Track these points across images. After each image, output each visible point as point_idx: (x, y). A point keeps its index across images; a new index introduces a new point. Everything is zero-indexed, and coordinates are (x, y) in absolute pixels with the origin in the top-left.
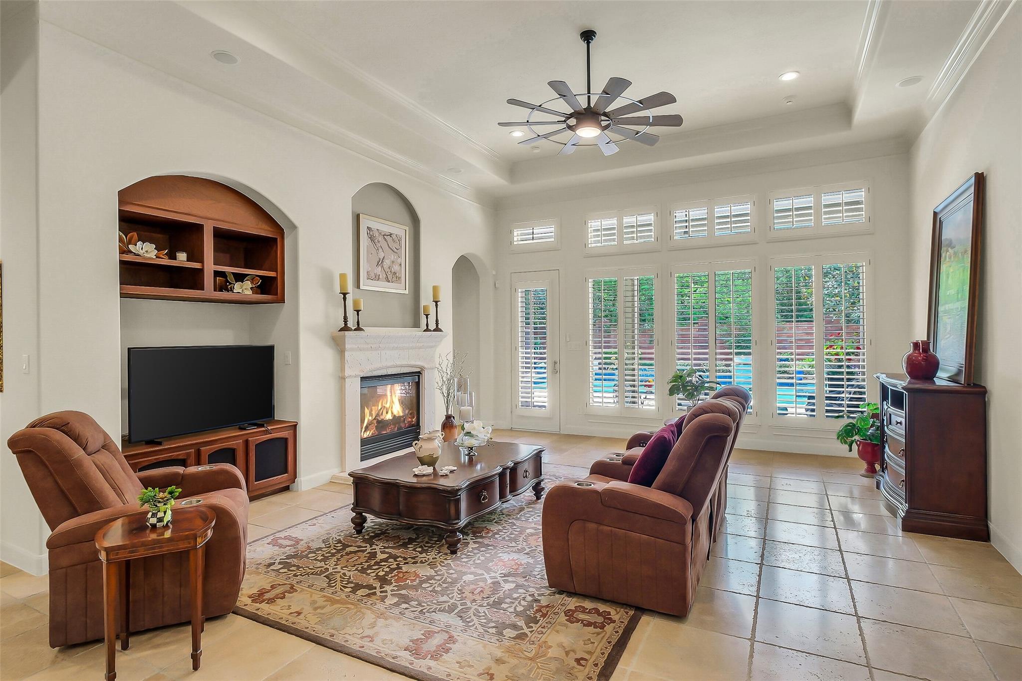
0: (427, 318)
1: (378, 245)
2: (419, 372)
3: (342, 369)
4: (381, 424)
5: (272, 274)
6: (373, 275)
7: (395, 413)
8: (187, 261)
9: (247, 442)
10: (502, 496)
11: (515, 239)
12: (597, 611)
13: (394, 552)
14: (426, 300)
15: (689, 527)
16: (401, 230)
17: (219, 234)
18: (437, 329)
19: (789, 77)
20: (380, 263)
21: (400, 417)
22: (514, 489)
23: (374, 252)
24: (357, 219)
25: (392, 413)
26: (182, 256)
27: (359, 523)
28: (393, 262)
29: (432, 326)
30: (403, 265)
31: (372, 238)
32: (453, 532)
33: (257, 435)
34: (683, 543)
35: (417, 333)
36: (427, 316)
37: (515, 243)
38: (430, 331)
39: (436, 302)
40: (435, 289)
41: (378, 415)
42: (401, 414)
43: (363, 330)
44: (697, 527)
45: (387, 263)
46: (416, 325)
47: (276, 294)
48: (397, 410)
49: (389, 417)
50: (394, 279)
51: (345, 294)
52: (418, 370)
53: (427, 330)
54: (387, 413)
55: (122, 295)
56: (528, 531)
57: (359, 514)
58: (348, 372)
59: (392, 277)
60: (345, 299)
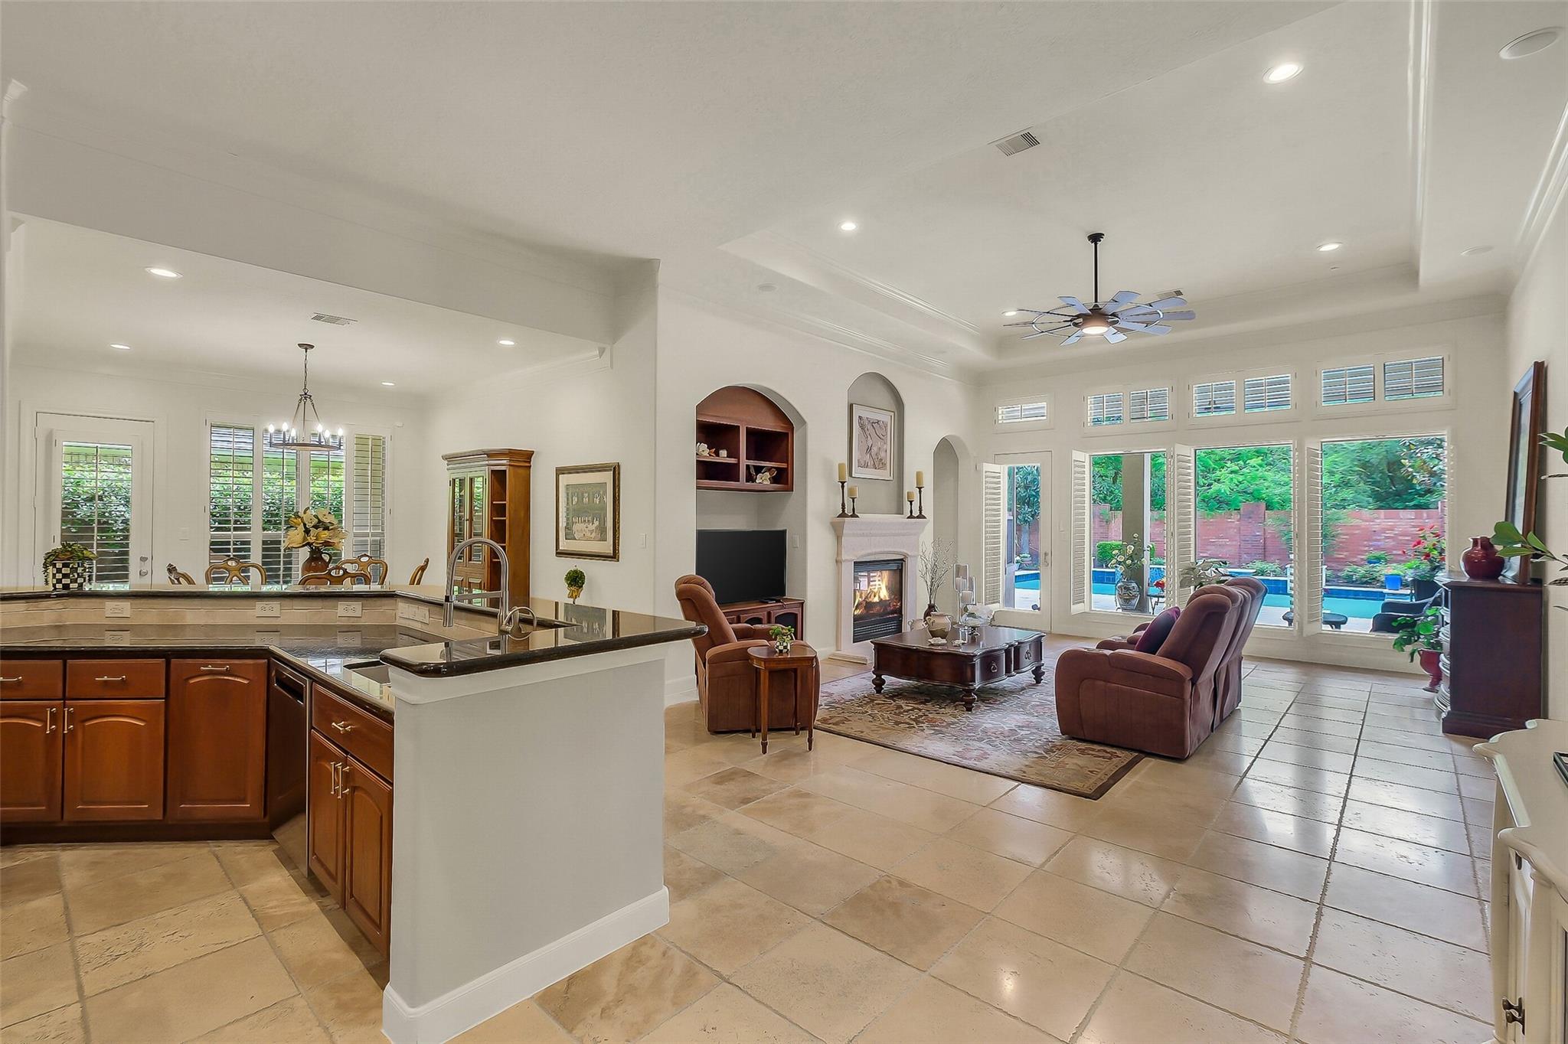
0: (911, 504)
1: (867, 433)
2: (902, 560)
3: (839, 553)
4: (869, 605)
5: (784, 465)
6: (863, 463)
7: (882, 597)
8: (727, 457)
9: (769, 614)
10: (1008, 671)
11: (1000, 418)
12: (1105, 751)
13: (916, 706)
14: (910, 485)
15: (1189, 687)
16: (886, 418)
17: (751, 433)
18: (921, 516)
19: (1330, 247)
20: (869, 449)
21: (886, 601)
22: (1017, 668)
23: (863, 440)
24: (851, 407)
25: (879, 597)
26: (724, 453)
27: (879, 684)
28: (880, 448)
29: (916, 513)
30: (888, 451)
31: (862, 427)
32: (969, 692)
33: (775, 608)
34: (1182, 697)
35: (901, 519)
36: (911, 502)
37: (1000, 422)
38: (914, 518)
39: (920, 488)
40: (919, 476)
41: (866, 597)
42: (888, 599)
43: (858, 517)
44: (1196, 691)
45: (875, 449)
46: (900, 512)
47: (787, 484)
48: (884, 594)
49: (876, 600)
50: (881, 466)
51: (843, 483)
52: (901, 557)
53: (911, 517)
54: (875, 596)
55: (698, 488)
56: (1033, 703)
57: (879, 676)
58: (844, 557)
59: (879, 464)
60: (843, 487)
